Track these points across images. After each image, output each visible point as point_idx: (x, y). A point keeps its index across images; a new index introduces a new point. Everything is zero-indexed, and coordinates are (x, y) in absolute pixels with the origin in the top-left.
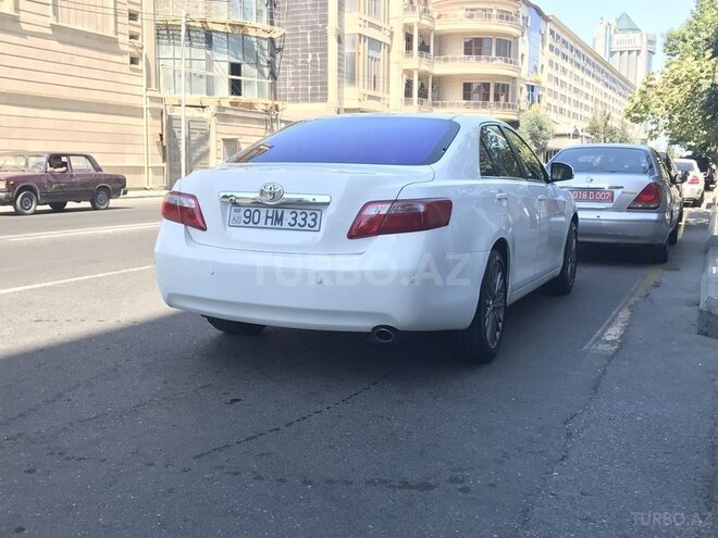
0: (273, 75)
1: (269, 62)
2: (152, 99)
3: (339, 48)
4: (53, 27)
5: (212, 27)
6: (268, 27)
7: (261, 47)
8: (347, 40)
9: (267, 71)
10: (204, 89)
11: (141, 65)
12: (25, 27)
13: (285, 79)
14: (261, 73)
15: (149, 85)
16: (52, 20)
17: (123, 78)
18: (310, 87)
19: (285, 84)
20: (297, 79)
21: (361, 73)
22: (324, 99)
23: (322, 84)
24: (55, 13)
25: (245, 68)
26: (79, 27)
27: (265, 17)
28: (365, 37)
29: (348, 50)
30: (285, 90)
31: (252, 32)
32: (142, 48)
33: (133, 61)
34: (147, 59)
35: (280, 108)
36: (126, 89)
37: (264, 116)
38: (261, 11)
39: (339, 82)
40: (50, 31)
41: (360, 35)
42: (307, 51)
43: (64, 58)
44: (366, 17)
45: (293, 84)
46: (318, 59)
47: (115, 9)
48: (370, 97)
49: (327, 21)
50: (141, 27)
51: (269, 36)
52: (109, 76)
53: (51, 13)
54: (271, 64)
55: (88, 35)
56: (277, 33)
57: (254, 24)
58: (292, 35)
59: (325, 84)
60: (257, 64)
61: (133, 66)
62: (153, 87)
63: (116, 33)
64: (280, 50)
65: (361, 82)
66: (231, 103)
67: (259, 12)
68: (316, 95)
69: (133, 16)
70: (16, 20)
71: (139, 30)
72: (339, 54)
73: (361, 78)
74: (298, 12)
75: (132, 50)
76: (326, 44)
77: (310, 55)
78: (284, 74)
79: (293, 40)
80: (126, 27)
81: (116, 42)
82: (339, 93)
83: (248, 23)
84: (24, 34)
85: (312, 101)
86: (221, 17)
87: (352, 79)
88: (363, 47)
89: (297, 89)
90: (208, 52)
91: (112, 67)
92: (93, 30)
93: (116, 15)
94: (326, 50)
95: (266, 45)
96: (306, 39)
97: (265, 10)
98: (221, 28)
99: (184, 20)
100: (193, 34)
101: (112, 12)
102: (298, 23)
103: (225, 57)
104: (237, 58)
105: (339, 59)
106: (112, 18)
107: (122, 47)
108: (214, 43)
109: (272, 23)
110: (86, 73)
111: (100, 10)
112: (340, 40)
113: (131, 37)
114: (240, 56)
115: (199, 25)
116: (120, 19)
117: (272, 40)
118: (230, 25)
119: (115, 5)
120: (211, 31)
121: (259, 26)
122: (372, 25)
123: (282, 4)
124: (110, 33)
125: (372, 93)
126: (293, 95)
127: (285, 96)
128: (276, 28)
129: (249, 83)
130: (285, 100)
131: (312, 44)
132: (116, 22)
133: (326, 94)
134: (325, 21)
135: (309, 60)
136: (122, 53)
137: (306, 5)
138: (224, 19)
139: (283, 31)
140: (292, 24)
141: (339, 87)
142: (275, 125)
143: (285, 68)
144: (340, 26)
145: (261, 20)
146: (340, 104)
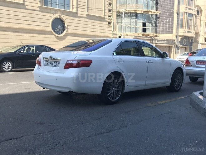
0: (156, 26)
1: (155, 22)
2: (114, 34)
3: (178, 17)
4: (87, 15)
5: (138, 12)
6: (155, 11)
7: (153, 17)
8: (181, 14)
9: (154, 25)
10: (134, 31)
11: (112, 24)
12: (79, 15)
13: (160, 27)
14: (152, 25)
15: (113, 30)
16: (87, 13)
17: (106, 29)
18: (167, 29)
19: (160, 29)
20: (164, 27)
21: (185, 24)
22: (172, 33)
23: (171, 28)
24: (88, 11)
25: (147, 24)
26: (94, 15)
27: (154, 8)
28: (187, 13)
29: (181, 17)
30: (160, 30)
31: (150, 13)
32: (112, 20)
33: (109, 23)
34: (113, 23)
35: (158, 36)
36: (107, 32)
37: (150, 39)
38: (153, 6)
39: (177, 27)
40: (86, 16)
41: (185, 12)
42: (167, 18)
43: (89, 23)
44: (187, 7)
45: (162, 28)
46: (171, 20)
47: (105, 9)
48: (188, 32)
49: (174, 8)
50: (112, 14)
51: (155, 14)
52: (102, 28)
53: (86, 11)
54: (156, 23)
55: (96, 17)
56: (158, 13)
57: (151, 10)
58: (163, 13)
59: (172, 28)
60: (151, 23)
61: (109, 25)
62: (115, 31)
63: (105, 15)
64: (159, 18)
65: (185, 27)
66: (142, 35)
67: (152, 7)
68: (169, 31)
69: (110, 11)
70: (77, 13)
71: (111, 15)
72: (177, 18)
73: (185, 26)
74: (165, 6)
75: (109, 20)
76: (173, 16)
77: (168, 19)
78: (159, 25)
79: (163, 15)
80: (108, 14)
81: (104, 18)
82: (177, 30)
83: (149, 10)
84: (79, 17)
85: (168, 33)
86: (140, 9)
87: (182, 26)
88: (186, 16)
89: (163, 30)
90: (136, 20)
91: (103, 25)
92: (98, 15)
93: (105, 11)
94: (173, 17)
95: (154, 17)
96: (167, 14)
97: (155, 6)
98: (140, 12)
99: (124, 11)
100: (132, 15)
101: (104, 10)
102: (164, 10)
103: (141, 21)
104: (145, 21)
105: (177, 20)
106: (104, 12)
107: (106, 20)
108: (138, 17)
109: (156, 10)
110: (95, 27)
111: (100, 10)
112: (178, 14)
113: (109, 17)
114: (146, 20)
115: (134, 12)
116: (106, 12)
117: (156, 15)
118: (143, 11)
119: (105, 8)
120: (137, 13)
121: (152, 11)
122: (189, 9)
123: (160, 4)
124: (103, 16)
125: (189, 30)
126: (162, 32)
127: (160, 32)
128: (157, 11)
129: (148, 28)
130: (160, 33)
131: (169, 16)
132: (105, 13)
133: (173, 31)
134: (173, 8)
135: (168, 21)
136: (106, 21)
137: (168, 4)
138: (141, 10)
139: (160, 12)
140: (163, 10)
141: (177, 29)
142: (153, 41)
143: (160, 24)
144: (178, 9)
145: (153, 9)
146: (177, 34)
